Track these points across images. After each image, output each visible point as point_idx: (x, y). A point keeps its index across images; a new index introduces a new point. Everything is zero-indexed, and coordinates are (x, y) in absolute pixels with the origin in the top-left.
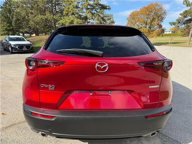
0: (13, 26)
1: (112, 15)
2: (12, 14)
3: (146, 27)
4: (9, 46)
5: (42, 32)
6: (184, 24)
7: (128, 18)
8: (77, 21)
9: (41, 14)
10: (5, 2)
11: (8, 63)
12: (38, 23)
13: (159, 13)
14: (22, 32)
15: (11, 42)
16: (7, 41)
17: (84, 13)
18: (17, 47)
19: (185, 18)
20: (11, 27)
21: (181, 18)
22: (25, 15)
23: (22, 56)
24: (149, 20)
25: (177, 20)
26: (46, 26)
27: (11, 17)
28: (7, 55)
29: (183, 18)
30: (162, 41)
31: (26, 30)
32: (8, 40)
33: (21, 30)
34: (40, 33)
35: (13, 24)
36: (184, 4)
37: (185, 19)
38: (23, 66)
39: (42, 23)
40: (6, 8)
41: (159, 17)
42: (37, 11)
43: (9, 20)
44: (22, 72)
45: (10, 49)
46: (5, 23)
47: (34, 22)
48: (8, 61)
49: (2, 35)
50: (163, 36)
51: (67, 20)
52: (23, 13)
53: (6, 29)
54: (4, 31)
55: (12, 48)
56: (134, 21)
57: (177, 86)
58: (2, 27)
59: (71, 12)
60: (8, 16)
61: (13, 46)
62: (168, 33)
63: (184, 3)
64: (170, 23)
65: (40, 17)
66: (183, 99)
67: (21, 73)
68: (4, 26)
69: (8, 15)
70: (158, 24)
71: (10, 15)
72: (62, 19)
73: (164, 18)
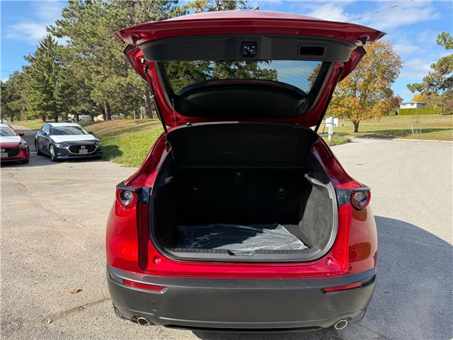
0: (55, 99)
1: (275, 71)
2: (53, 73)
3: (355, 97)
4: (50, 145)
5: (118, 111)
6: (443, 87)
7: (311, 77)
9: (119, 74)
10: (40, 47)
11: (51, 184)
12: (111, 94)
13: (385, 64)
14: (73, 112)
15: (53, 137)
16: (45, 134)
17: (211, 71)
18: (67, 148)
19: (444, 73)
20: (52, 101)
21: (434, 74)
22: (84, 77)
23: (78, 168)
24: (361, 80)
25: (424, 80)
26: (128, 97)
27: (50, 80)
28: (47, 166)
29: (439, 75)
30: (395, 126)
31: (83, 107)
32: (48, 133)
33: (73, 108)
34: (113, 114)
35: (55, 96)
36: (439, 44)
37: (444, 76)
38: (83, 190)
39: (119, 93)
40: (41, 60)
41: (384, 72)
42: (110, 68)
43: (46, 86)
44: (82, 204)
45: (52, 151)
46: (39, 93)
47: (103, 91)
48: (51, 179)
49: (29, 119)
50: (397, 114)
52: (80, 73)
53: (40, 105)
54: (34, 110)
55: (56, 150)
57: (415, 233)
58: (32, 101)
59: (184, 70)
60: (45, 77)
61: (58, 146)
62: (409, 106)
63: (440, 40)
64: (409, 86)
65: (116, 79)
66: (422, 261)
67: (80, 205)
68: (35, 100)
69: (45, 74)
70: (382, 88)
71: (49, 76)
73: (395, 74)
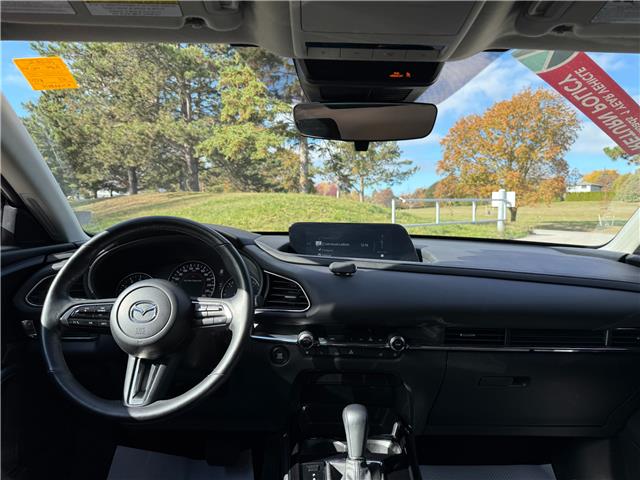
3: (510, 169)
7: (444, 140)
8: (269, 140)
9: (143, 119)
13: (556, 122)
33: (83, 177)
40: (45, 109)
41: (554, 135)
42: (130, 108)
47: (115, 145)
50: (562, 199)
51: (231, 136)
56: (466, 148)
59: (249, 111)
62: (579, 189)
65: (137, 126)
70: (551, 159)
72: (215, 132)
73: (570, 138)
